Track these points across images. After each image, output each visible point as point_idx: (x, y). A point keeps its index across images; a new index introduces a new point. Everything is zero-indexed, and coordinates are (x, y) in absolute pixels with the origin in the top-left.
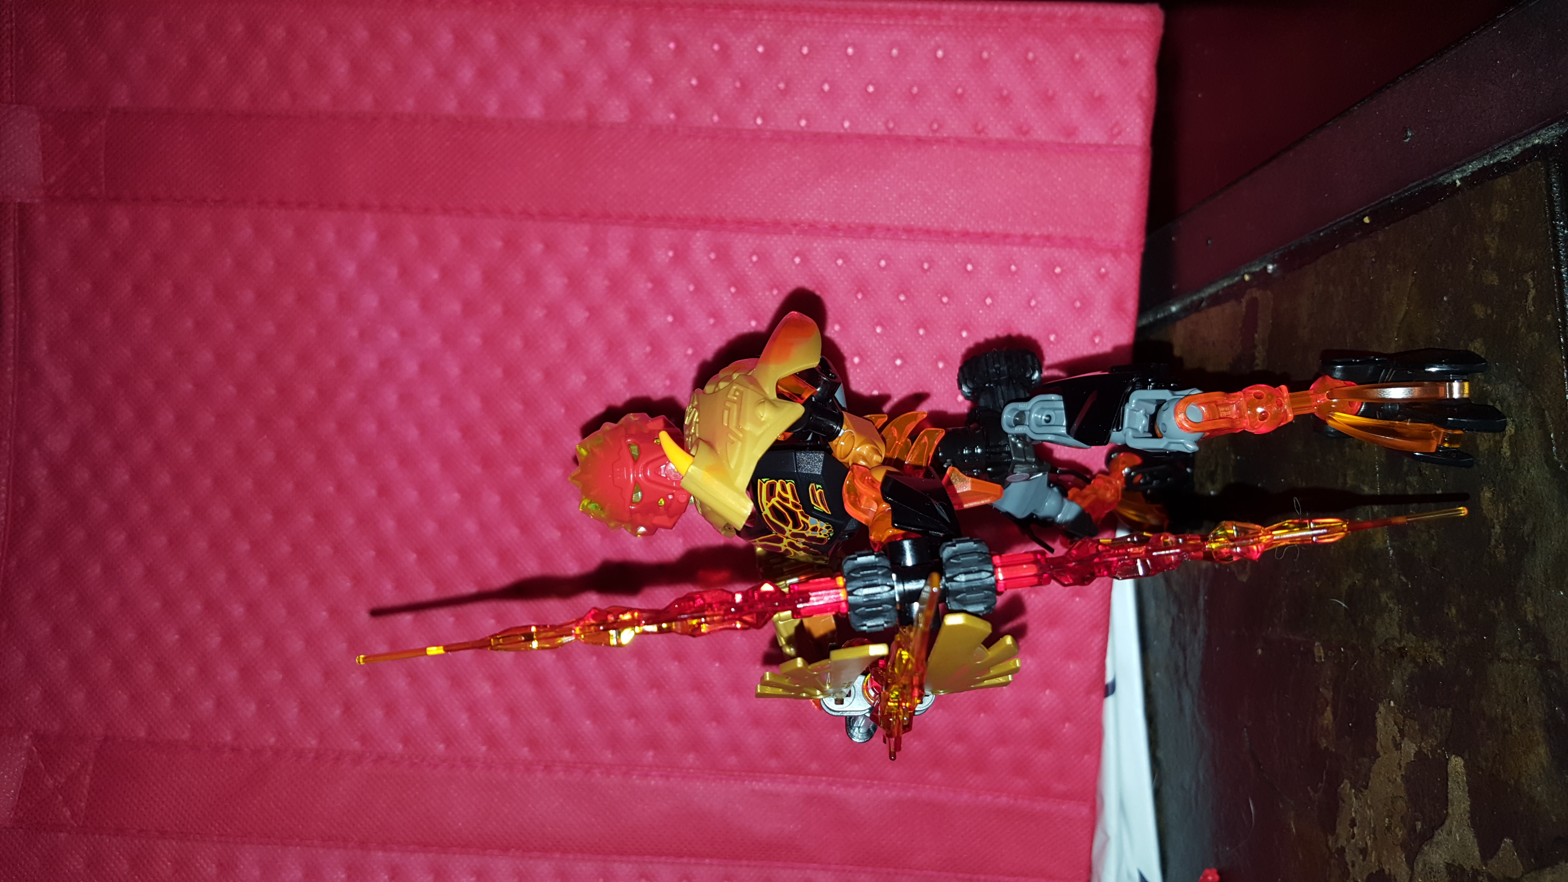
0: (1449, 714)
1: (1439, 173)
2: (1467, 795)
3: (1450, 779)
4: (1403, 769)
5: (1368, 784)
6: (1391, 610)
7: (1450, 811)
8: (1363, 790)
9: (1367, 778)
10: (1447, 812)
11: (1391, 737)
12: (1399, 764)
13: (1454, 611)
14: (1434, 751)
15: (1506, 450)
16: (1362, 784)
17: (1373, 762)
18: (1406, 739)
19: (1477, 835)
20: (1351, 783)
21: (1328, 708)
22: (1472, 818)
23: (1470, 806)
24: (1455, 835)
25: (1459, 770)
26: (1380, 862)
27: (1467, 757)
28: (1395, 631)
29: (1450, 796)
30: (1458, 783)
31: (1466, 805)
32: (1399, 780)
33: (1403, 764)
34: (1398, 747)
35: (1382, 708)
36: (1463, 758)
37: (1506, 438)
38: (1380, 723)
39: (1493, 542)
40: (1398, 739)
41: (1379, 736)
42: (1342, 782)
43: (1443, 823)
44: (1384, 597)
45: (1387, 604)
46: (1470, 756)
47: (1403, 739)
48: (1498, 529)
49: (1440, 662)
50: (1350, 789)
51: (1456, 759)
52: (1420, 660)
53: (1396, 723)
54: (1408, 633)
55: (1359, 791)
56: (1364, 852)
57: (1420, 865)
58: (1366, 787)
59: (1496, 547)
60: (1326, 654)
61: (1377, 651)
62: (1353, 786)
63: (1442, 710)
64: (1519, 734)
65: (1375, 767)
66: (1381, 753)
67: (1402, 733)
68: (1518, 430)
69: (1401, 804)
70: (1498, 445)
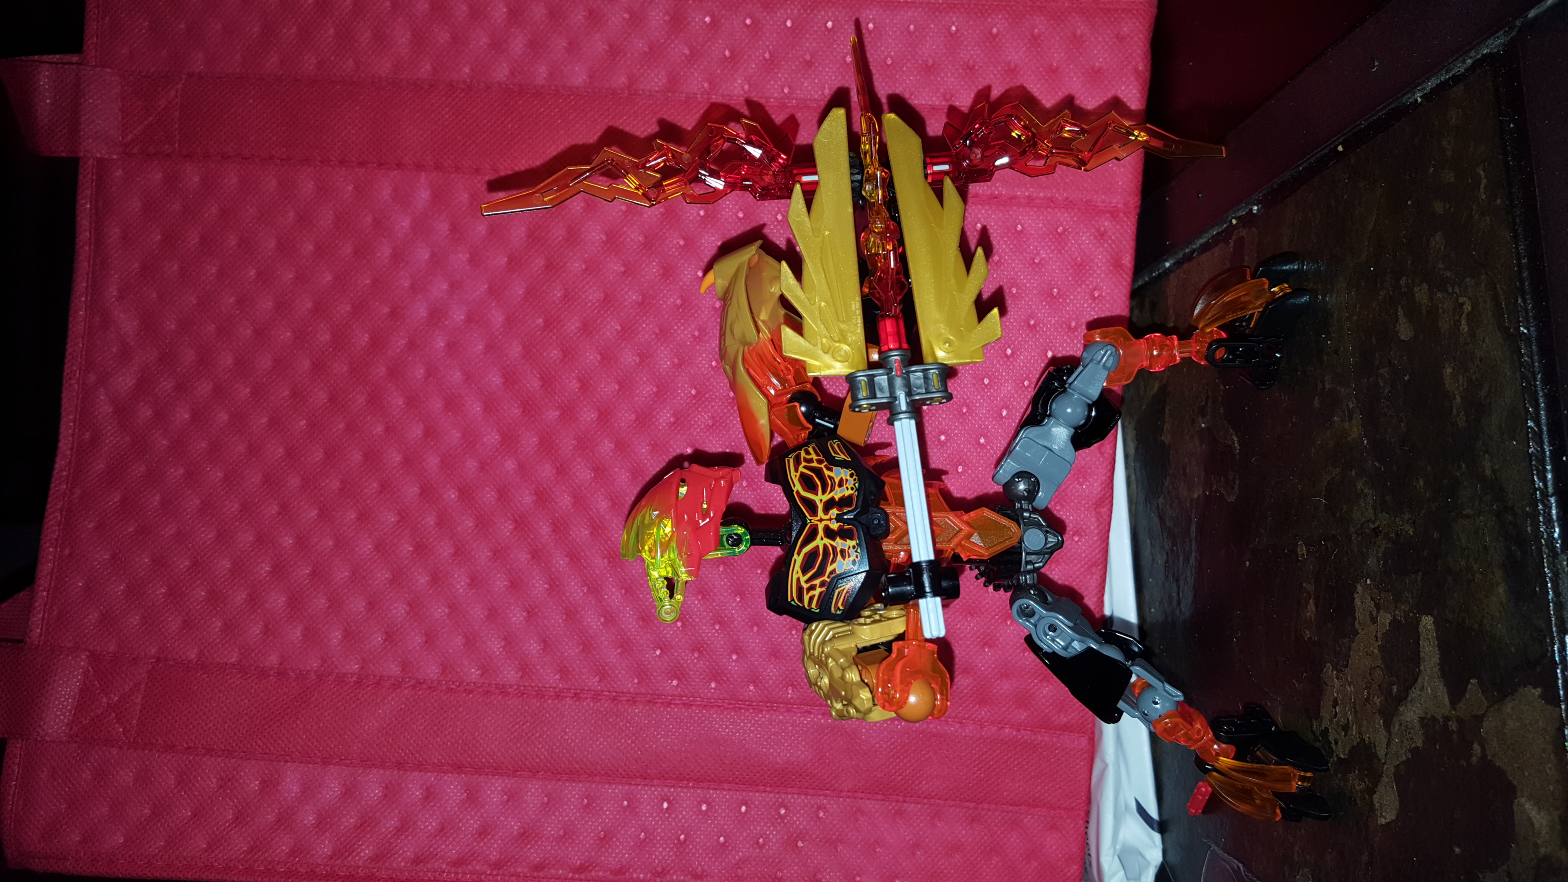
0: (1419, 578)
1: (1403, 92)
2: (1437, 649)
3: (1421, 637)
4: (1379, 640)
5: (1348, 662)
6: (1366, 495)
7: (1422, 668)
8: (1343, 669)
9: (1347, 658)
10: (1420, 670)
11: (1368, 612)
12: (1376, 637)
13: (1422, 483)
14: (1406, 616)
15: (1464, 327)
16: (1342, 663)
17: (1352, 641)
18: (1381, 611)
19: (1447, 686)
20: (1333, 665)
21: (1311, 601)
22: (1442, 670)
23: (1440, 658)
24: (1427, 689)
25: (1429, 627)
26: (1360, 733)
27: (1436, 614)
28: (1370, 514)
29: (1422, 654)
30: (1428, 639)
31: (1436, 659)
32: (1376, 651)
33: (1380, 635)
34: (1374, 620)
35: (1359, 588)
36: (1432, 617)
37: (1464, 315)
38: (1358, 602)
39: (1455, 412)
40: (1374, 613)
41: (1357, 614)
42: (1325, 665)
43: (1416, 680)
44: (1359, 485)
45: (1362, 490)
46: (1438, 613)
47: (1378, 612)
48: (1458, 398)
49: (1411, 532)
50: (1332, 671)
51: (1427, 618)
52: (1393, 535)
53: (1372, 599)
54: (1382, 512)
55: (1340, 671)
56: (1346, 728)
57: (1397, 726)
58: (1346, 667)
59: (1458, 415)
60: (1308, 551)
61: (1354, 536)
62: (1335, 668)
63: (1413, 576)
65: (1354, 645)
66: (1359, 630)
67: (1378, 607)
68: (1474, 306)
69: (1378, 673)
70: (1457, 324)
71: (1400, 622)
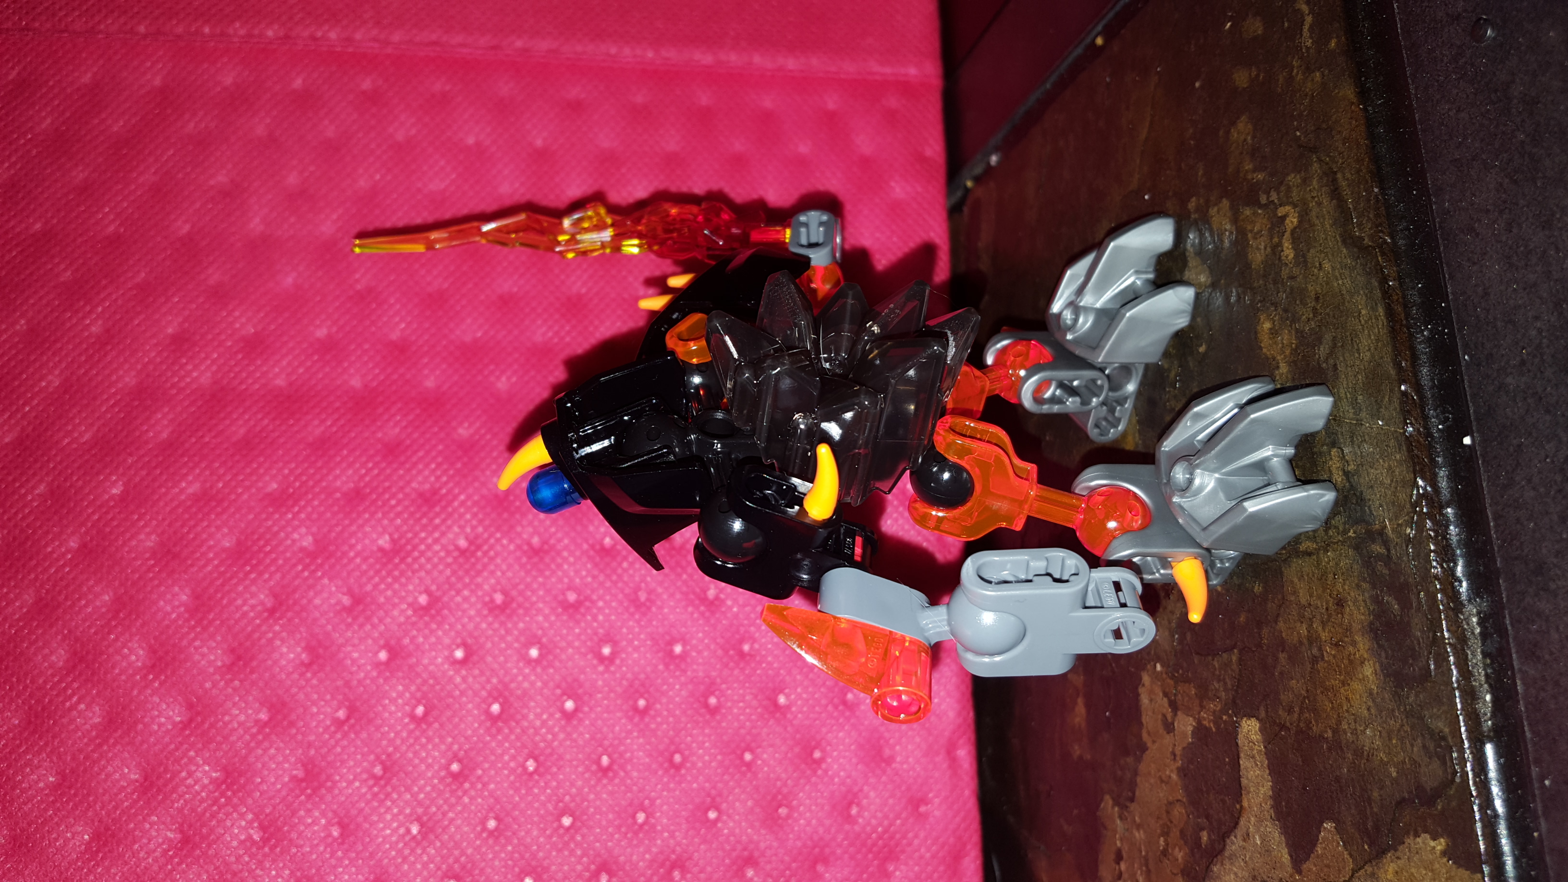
0: (1234, 658)
2: (1267, 772)
3: (1242, 755)
4: (1178, 758)
5: (1134, 793)
7: (1245, 804)
8: (1128, 804)
9: (1133, 786)
10: (1241, 806)
11: (1160, 716)
12: (1174, 754)
14: (1217, 721)
15: (1288, 252)
16: (1126, 795)
17: (1139, 760)
18: (1179, 713)
19: (1286, 831)
20: (1113, 799)
21: (1079, 698)
22: (1276, 806)
23: (1272, 788)
24: (1254, 837)
25: (1254, 737)
27: (1263, 714)
29: (1244, 781)
30: (1253, 757)
31: (1266, 788)
32: (1174, 776)
33: (1178, 750)
34: (1169, 727)
35: (1146, 678)
36: (1258, 719)
37: (1287, 235)
38: (1145, 700)
40: (1169, 716)
41: (1145, 719)
42: (1102, 800)
43: (1237, 822)
46: (1267, 712)
47: (1175, 715)
50: (1113, 807)
51: (1249, 722)
53: (1166, 694)
55: (1123, 807)
58: (1132, 800)
62: (1116, 802)
63: (1225, 655)
64: (1334, 656)
65: (1142, 767)
66: (1149, 744)
67: (1174, 706)
68: (1304, 216)
69: (1178, 812)
70: (1276, 249)
71: (1208, 729)
